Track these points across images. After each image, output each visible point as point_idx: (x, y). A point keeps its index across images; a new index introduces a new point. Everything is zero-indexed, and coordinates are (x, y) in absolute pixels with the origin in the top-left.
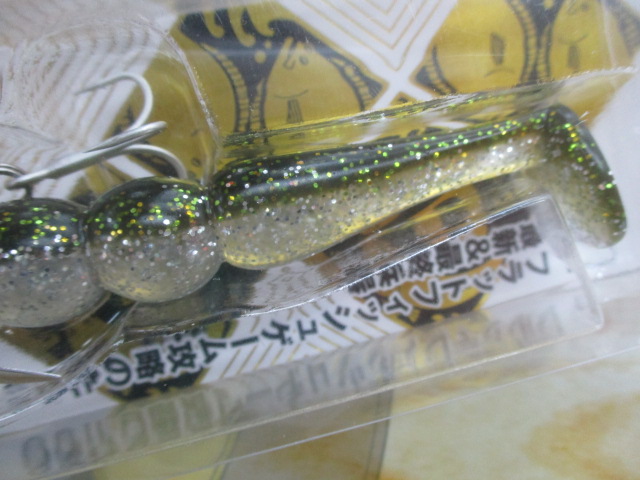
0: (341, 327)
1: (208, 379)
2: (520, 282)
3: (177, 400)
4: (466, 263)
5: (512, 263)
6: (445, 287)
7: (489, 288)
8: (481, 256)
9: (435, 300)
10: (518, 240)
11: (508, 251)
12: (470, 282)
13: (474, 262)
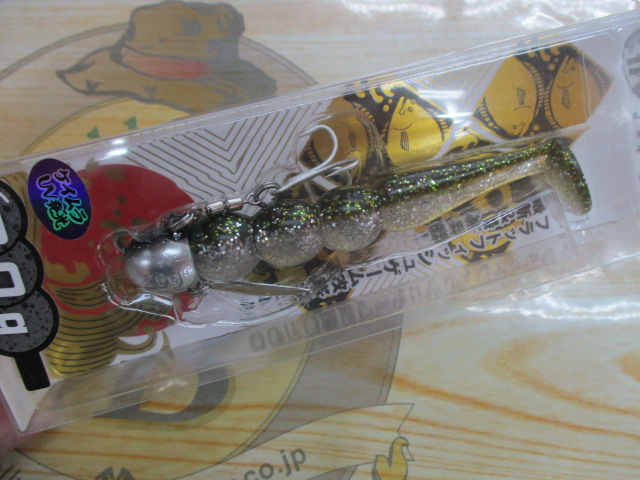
0: (429, 263)
1: (353, 295)
2: (532, 234)
3: (336, 309)
4: (501, 224)
5: (527, 223)
6: (488, 238)
7: (514, 238)
8: (509, 219)
9: (482, 246)
10: (531, 210)
11: (525, 216)
12: (503, 235)
13: (505, 223)
